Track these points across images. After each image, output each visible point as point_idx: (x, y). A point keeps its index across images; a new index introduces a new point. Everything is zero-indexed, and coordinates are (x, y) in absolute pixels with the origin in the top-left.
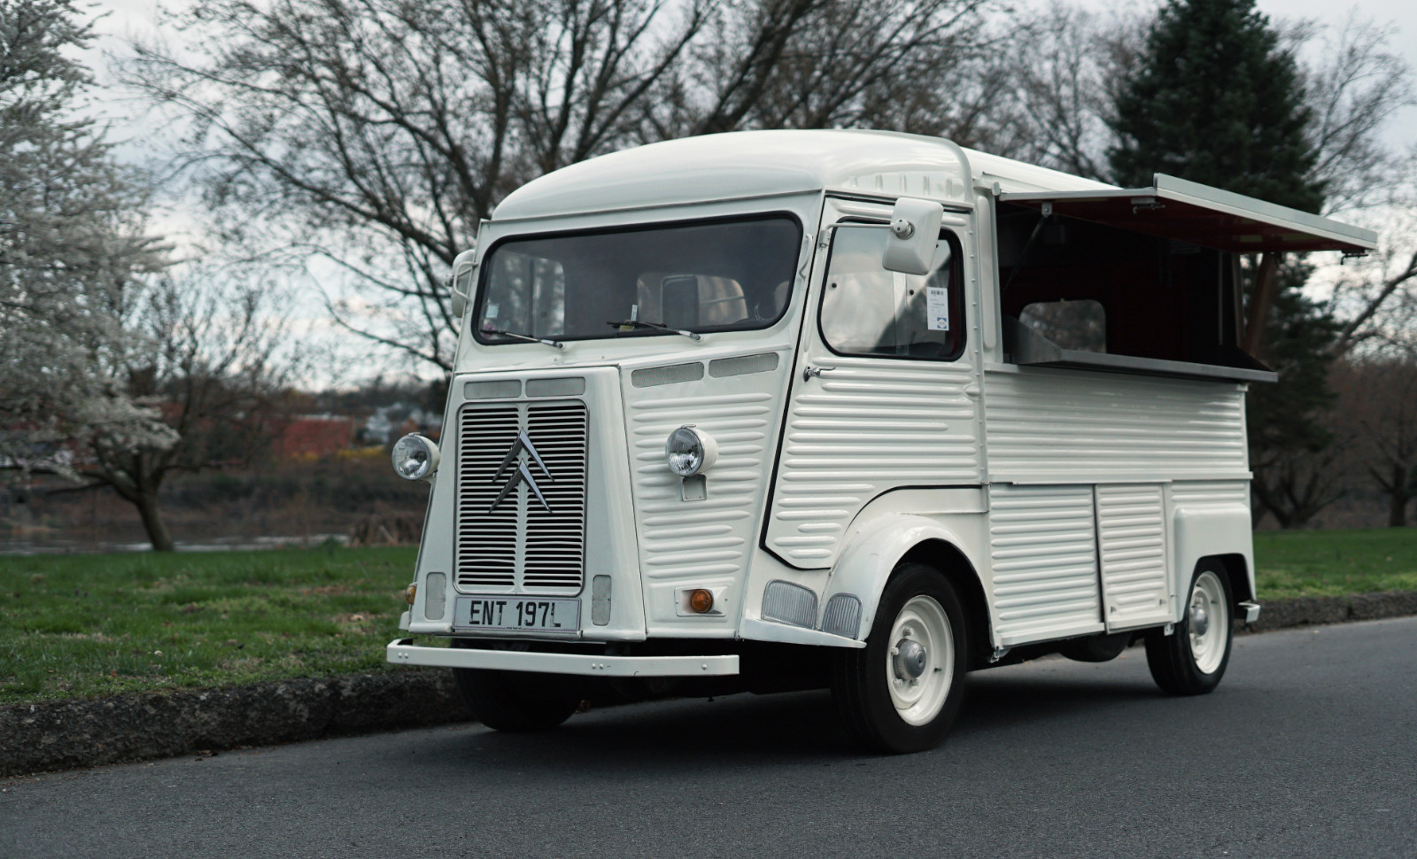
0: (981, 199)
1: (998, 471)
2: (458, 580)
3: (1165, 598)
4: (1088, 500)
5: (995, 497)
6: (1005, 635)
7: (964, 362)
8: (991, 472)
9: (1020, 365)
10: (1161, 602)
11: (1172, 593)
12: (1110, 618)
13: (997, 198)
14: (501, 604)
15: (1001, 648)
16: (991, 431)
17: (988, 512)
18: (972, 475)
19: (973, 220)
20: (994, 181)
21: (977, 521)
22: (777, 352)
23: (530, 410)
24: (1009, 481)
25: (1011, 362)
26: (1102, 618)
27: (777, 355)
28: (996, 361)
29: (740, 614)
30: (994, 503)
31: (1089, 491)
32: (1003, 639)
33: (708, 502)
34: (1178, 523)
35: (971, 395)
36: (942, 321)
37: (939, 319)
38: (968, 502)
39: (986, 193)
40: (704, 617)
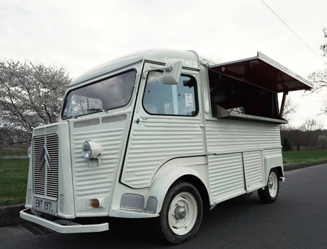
0: (203, 67)
1: (211, 150)
2: (34, 192)
3: (262, 180)
4: (241, 157)
5: (210, 158)
6: (215, 201)
7: (198, 117)
8: (208, 151)
9: (218, 118)
10: (261, 182)
11: (264, 179)
12: (248, 189)
13: (208, 67)
14: (42, 201)
15: (214, 205)
16: (208, 138)
17: (208, 163)
18: (202, 152)
19: (200, 73)
20: (207, 62)
21: (204, 166)
22: (126, 114)
23: (47, 137)
24: (215, 153)
25: (215, 117)
26: (246, 189)
27: (126, 115)
28: (210, 117)
29: (110, 207)
30: (209, 160)
31: (241, 154)
32: (214, 202)
33: (100, 167)
34: (265, 160)
35: (201, 127)
36: (190, 104)
37: (189, 103)
38: (201, 160)
39: (205, 66)
40: (97, 209)
